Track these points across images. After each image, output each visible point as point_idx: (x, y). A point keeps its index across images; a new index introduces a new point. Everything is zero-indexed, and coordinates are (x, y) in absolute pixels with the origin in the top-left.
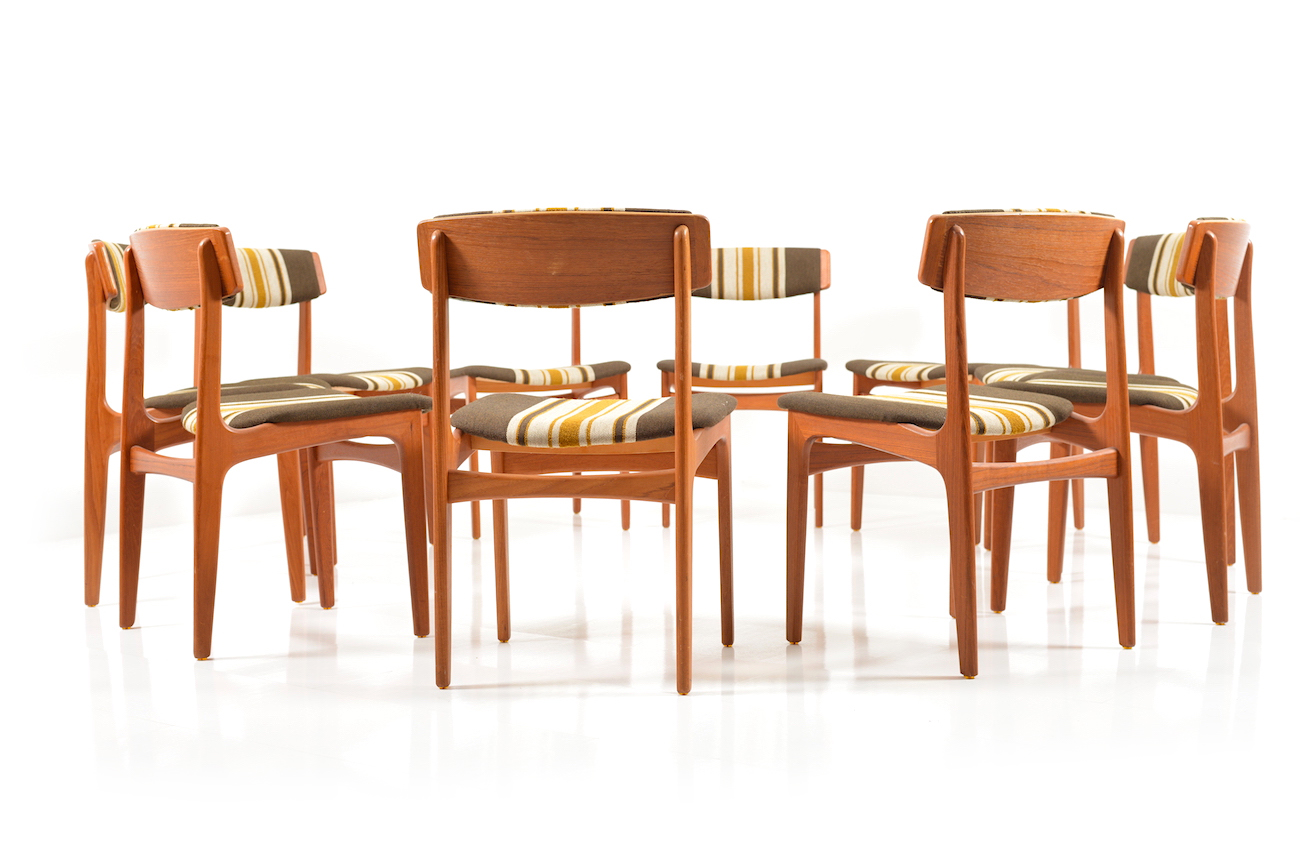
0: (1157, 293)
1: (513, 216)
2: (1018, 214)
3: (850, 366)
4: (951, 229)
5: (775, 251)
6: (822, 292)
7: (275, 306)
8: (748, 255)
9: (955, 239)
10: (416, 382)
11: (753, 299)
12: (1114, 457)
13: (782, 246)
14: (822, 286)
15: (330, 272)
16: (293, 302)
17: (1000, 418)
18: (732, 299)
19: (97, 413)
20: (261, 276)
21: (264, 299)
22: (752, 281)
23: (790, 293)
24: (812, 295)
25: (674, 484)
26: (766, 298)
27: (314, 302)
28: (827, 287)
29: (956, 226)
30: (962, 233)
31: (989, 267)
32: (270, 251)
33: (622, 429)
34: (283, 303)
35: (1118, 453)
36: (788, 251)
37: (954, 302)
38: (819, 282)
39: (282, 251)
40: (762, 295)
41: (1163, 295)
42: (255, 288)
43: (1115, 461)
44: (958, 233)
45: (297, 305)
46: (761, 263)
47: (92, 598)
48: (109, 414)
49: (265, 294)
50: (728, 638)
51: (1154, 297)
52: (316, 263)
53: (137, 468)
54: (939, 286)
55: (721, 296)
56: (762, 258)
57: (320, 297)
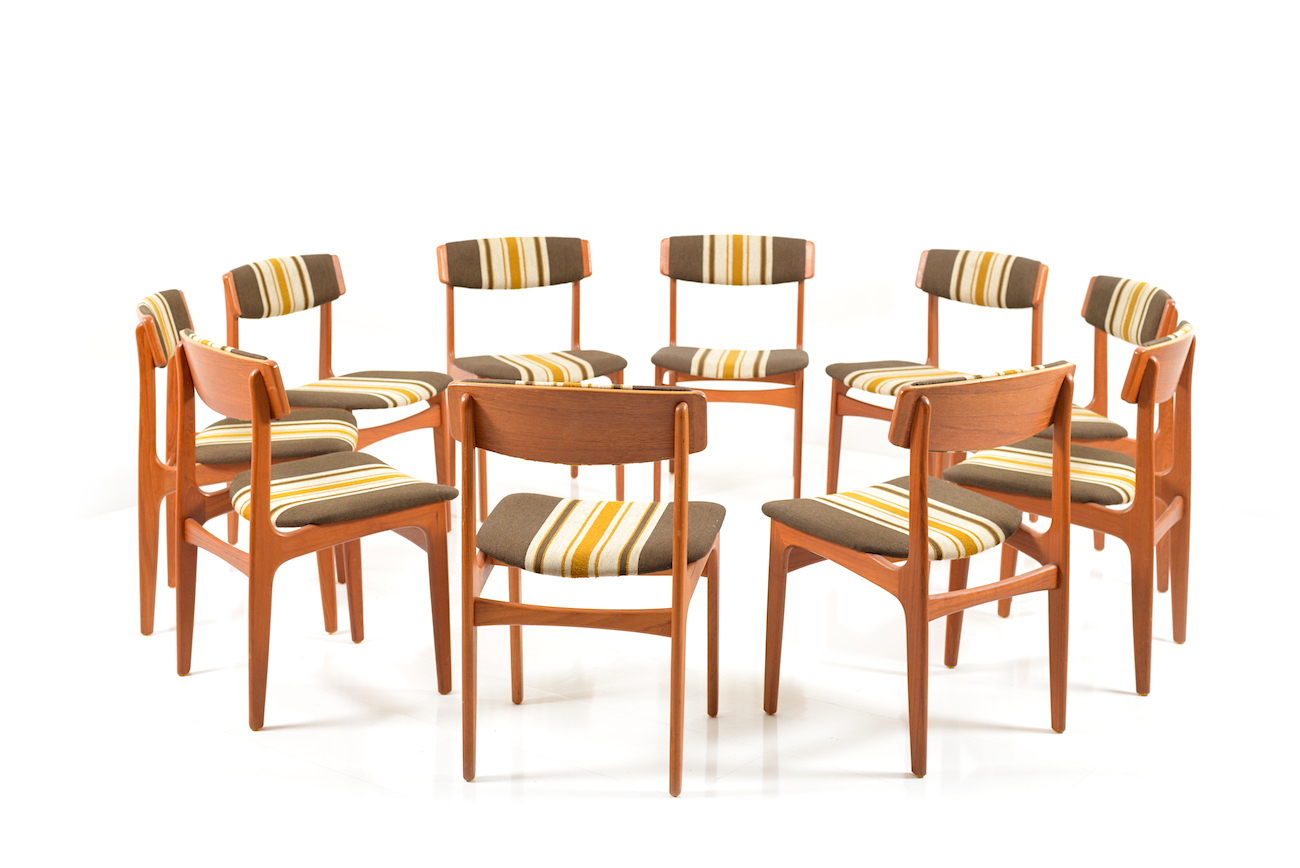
0: (1112, 333)
1: (533, 389)
2: (979, 381)
3: (830, 370)
4: (919, 400)
5: (764, 239)
6: (806, 281)
7: (299, 310)
8: (738, 241)
9: (921, 410)
10: (431, 393)
11: (741, 284)
12: (1055, 572)
13: (770, 236)
14: (807, 276)
15: (349, 273)
16: (315, 305)
17: (956, 545)
18: (722, 284)
19: (149, 467)
20: (286, 285)
21: (289, 307)
22: (741, 268)
23: (776, 281)
24: (797, 283)
25: (670, 622)
26: (753, 284)
27: (334, 304)
28: (812, 276)
29: (924, 397)
30: (928, 402)
31: (951, 428)
32: (294, 258)
33: (626, 564)
34: (306, 307)
35: (1058, 568)
36: (776, 240)
37: (918, 463)
38: (804, 272)
39: (304, 257)
40: (750, 281)
41: (1117, 337)
42: (281, 298)
43: (1055, 576)
44: (925, 404)
45: (319, 308)
46: (750, 251)
47: (147, 628)
48: (159, 467)
49: (289, 303)
50: (713, 710)
51: (1109, 336)
52: (335, 265)
53: (192, 540)
54: (907, 445)
55: (712, 281)
56: (751, 246)
57: (341, 297)
